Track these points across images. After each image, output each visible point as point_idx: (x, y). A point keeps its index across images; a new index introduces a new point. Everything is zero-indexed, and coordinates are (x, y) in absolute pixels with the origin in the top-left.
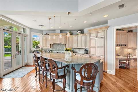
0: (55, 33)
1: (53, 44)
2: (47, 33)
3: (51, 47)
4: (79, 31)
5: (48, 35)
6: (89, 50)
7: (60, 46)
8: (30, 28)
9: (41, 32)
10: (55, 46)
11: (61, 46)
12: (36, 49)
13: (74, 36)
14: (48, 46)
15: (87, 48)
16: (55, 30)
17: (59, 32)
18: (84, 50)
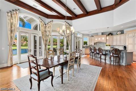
0: (98, 35)
1: (96, 43)
2: (92, 36)
3: (94, 45)
4: (119, 32)
5: (93, 37)
6: (127, 46)
7: (101, 44)
8: (83, 34)
9: (88, 35)
10: (98, 44)
11: (103, 44)
12: (86, 46)
13: (114, 36)
14: (93, 44)
15: (126, 45)
16: (98, 33)
17: (101, 34)
18: (123, 46)
